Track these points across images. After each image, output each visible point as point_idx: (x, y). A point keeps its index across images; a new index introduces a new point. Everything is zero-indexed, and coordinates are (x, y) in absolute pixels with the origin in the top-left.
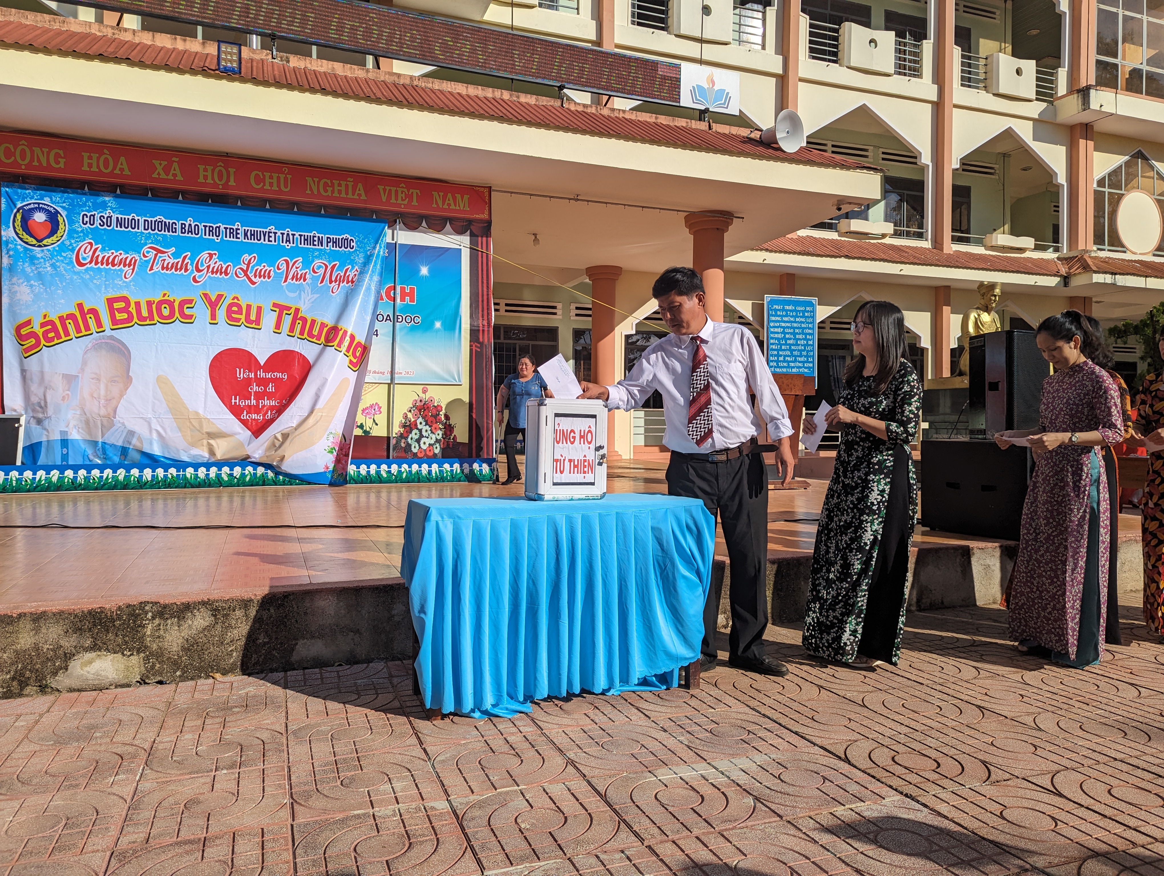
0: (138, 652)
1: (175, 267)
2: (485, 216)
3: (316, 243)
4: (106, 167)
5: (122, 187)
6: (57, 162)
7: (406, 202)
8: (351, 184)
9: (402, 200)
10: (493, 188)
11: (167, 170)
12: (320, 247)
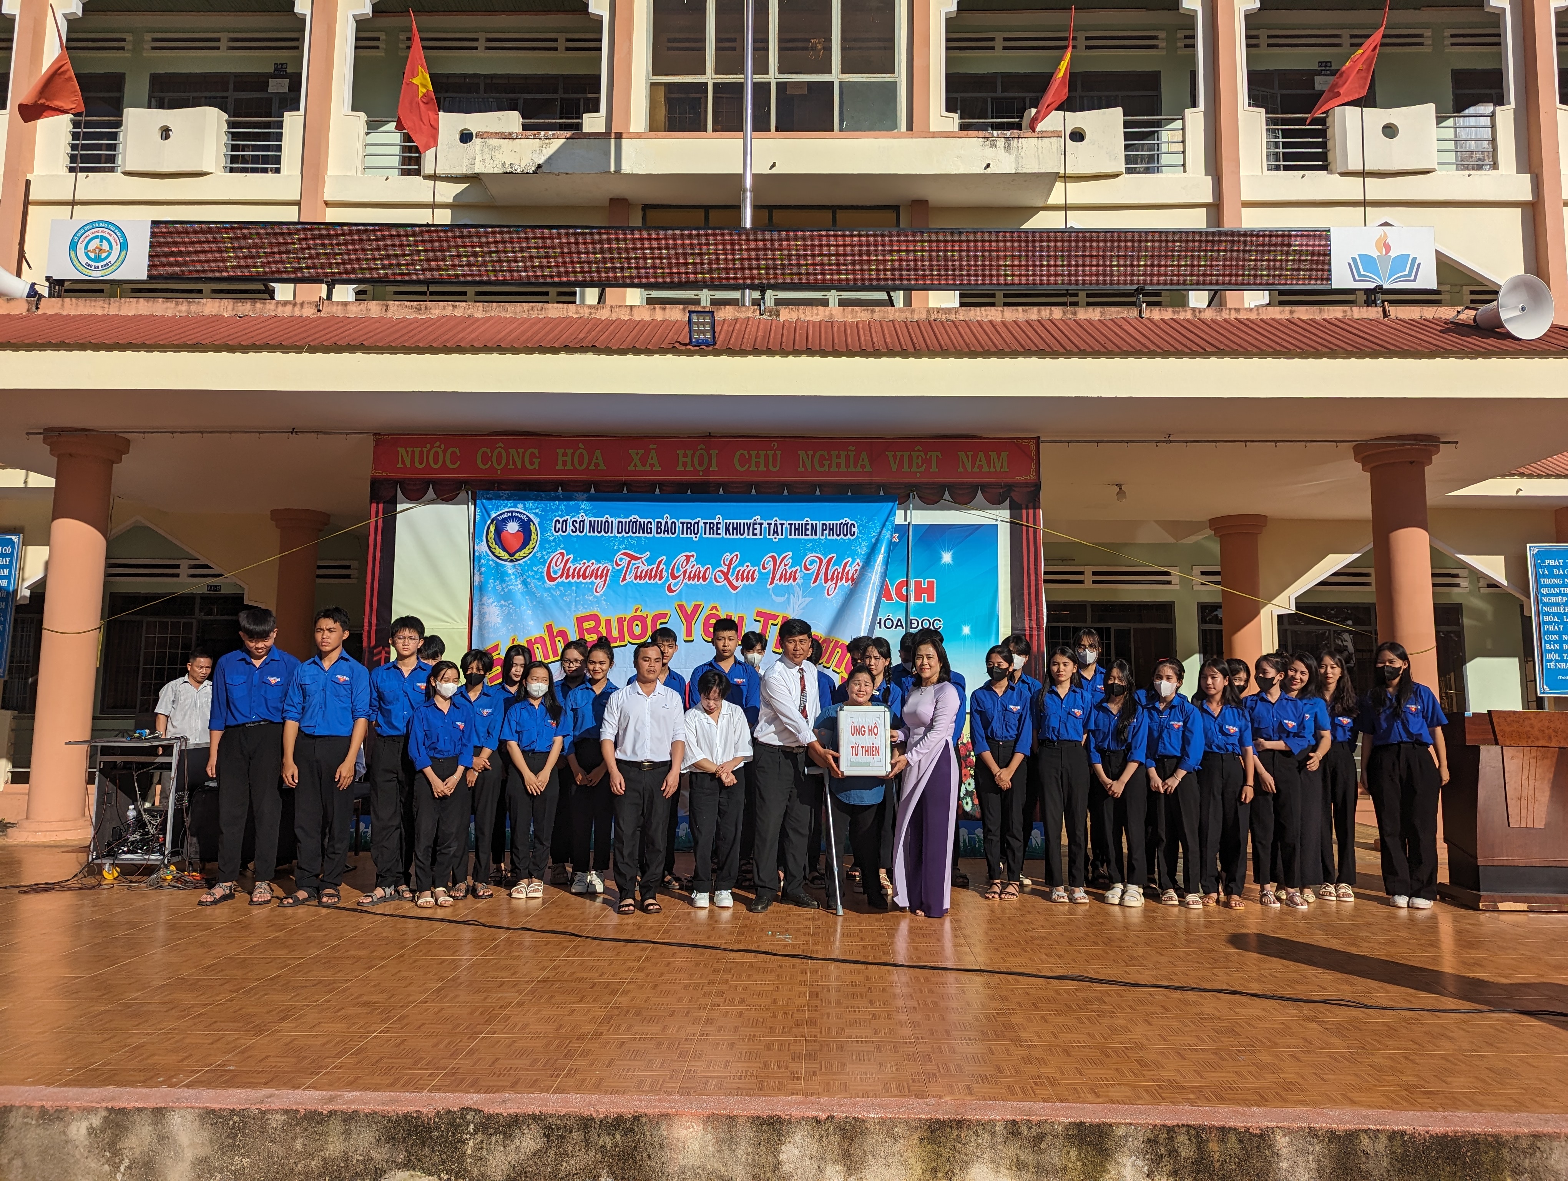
1: (649, 575)
2: (1032, 477)
3: (809, 532)
4: (581, 464)
5: (597, 485)
6: (532, 463)
7: (922, 469)
8: (852, 454)
9: (918, 467)
10: (1042, 439)
11: (644, 460)
12: (813, 537)
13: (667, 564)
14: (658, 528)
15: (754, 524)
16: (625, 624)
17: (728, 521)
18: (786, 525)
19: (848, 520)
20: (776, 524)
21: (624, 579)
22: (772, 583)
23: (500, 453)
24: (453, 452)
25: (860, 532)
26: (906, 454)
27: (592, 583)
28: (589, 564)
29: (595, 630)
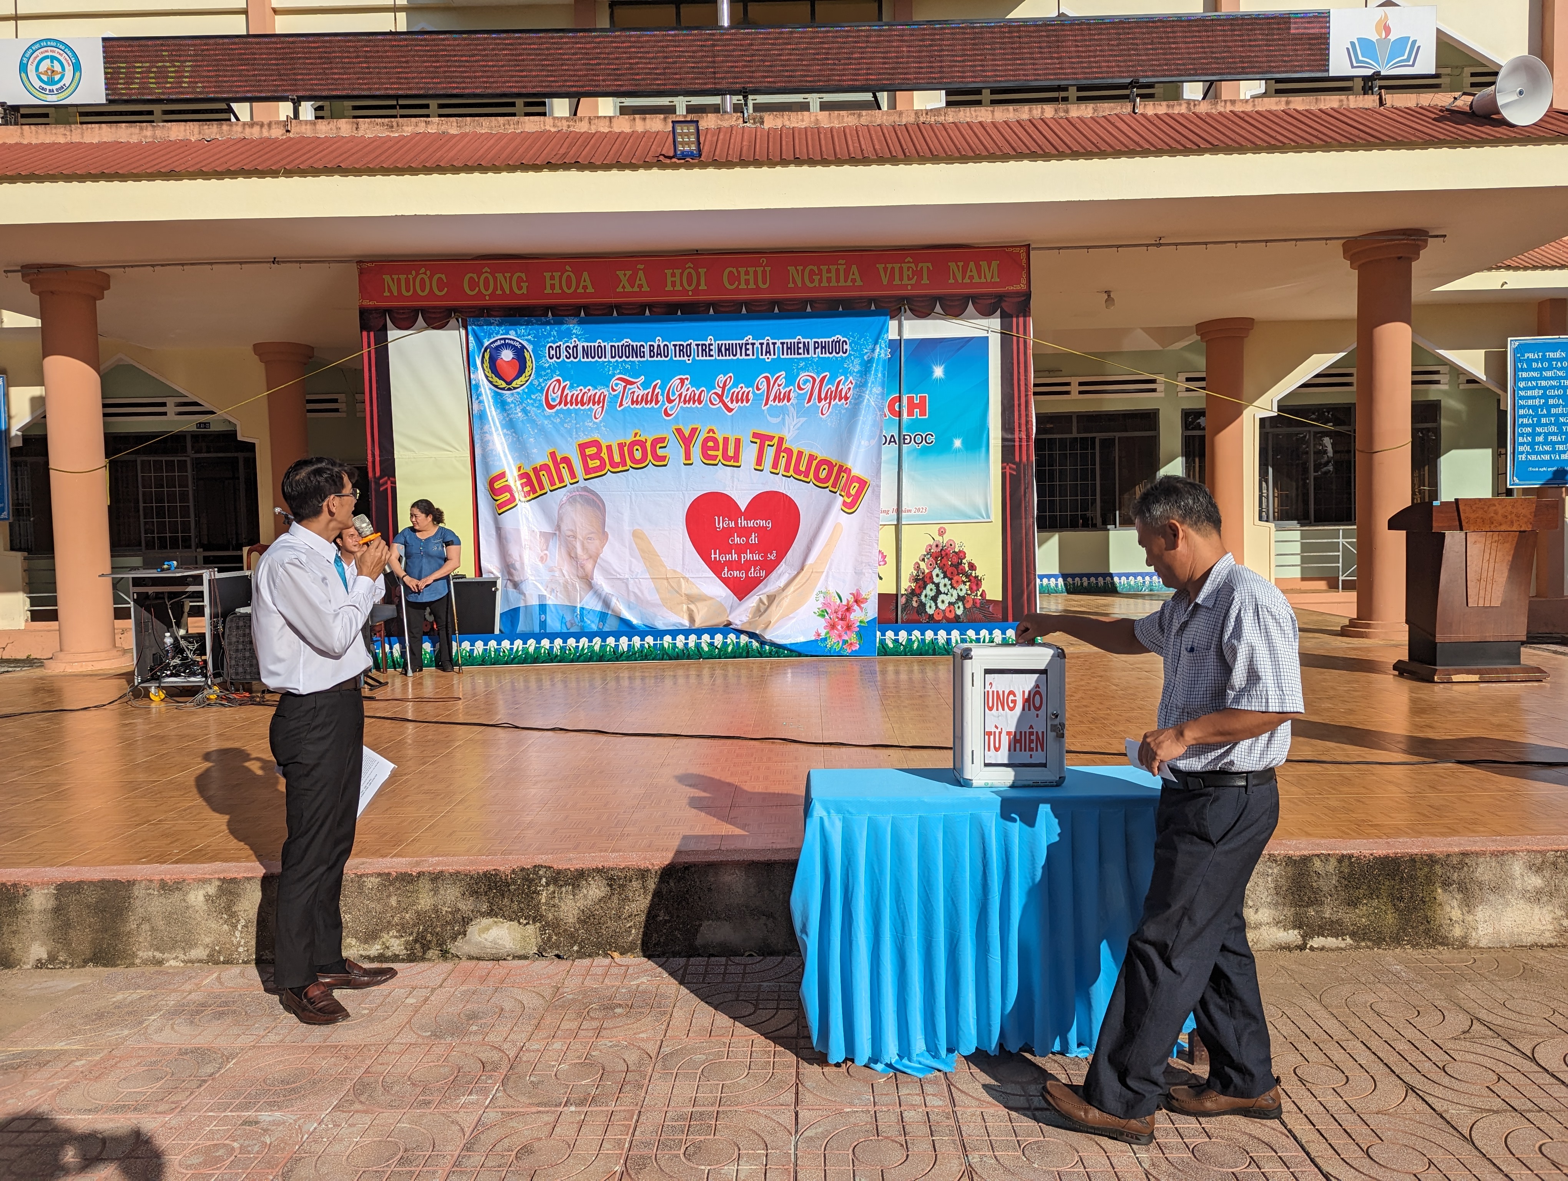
1: (645, 399)
2: (1023, 286)
3: (801, 351)
4: (569, 287)
5: (586, 307)
6: (520, 288)
7: (913, 282)
8: (842, 268)
9: (909, 279)
10: (1032, 246)
11: (632, 281)
12: (806, 356)
13: (662, 388)
14: (650, 351)
15: (746, 344)
16: (626, 449)
17: (720, 342)
18: (778, 345)
19: (840, 337)
20: (768, 344)
21: (621, 405)
22: (766, 404)
23: (486, 279)
24: (440, 279)
25: (853, 350)
26: (897, 266)
27: (590, 410)
28: (586, 390)
29: (597, 456)
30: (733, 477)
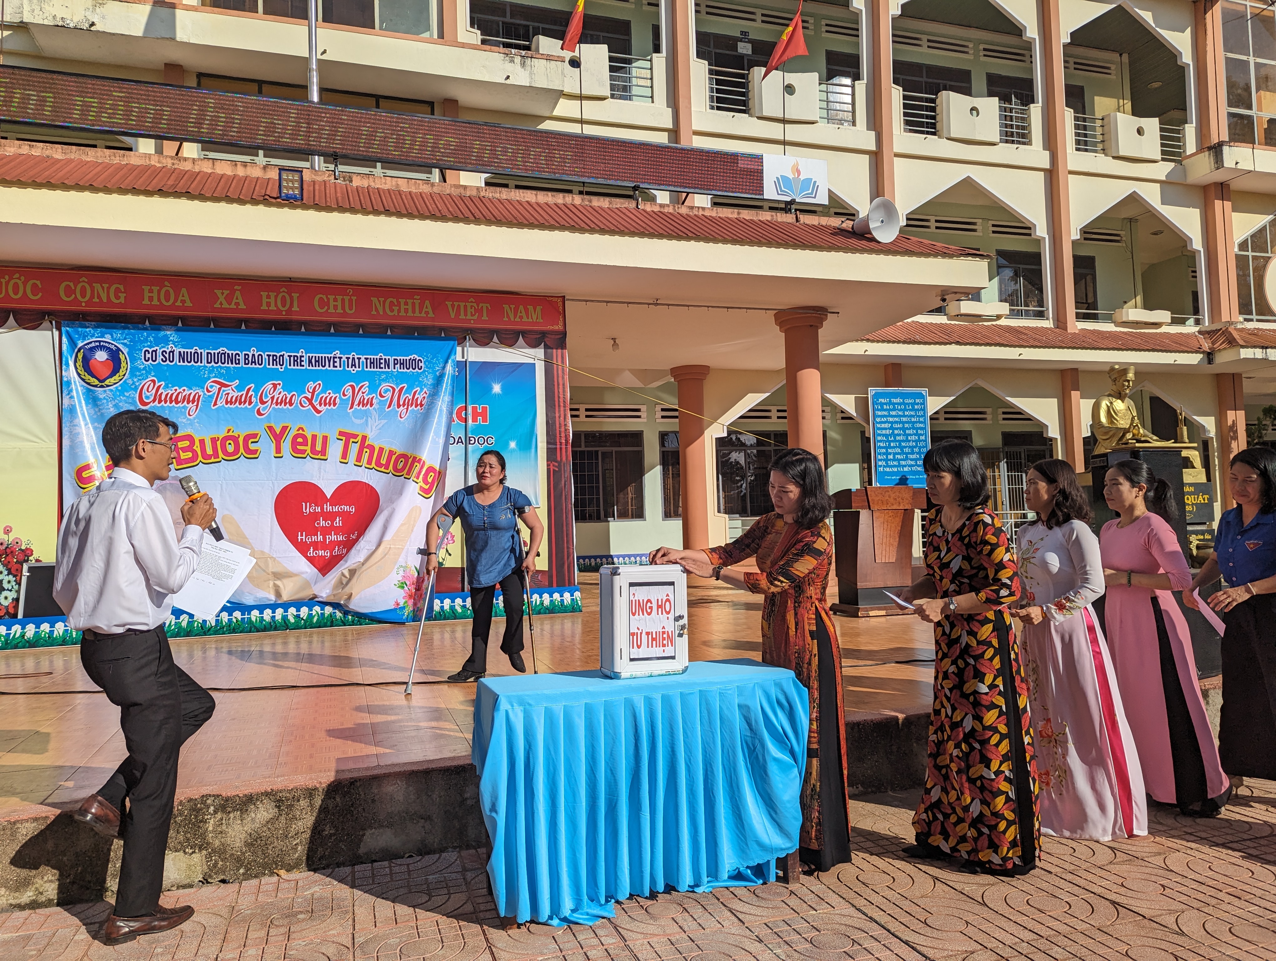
0: (200, 849)
1: (239, 400)
2: (560, 327)
3: (382, 366)
4: (167, 300)
5: (184, 319)
6: (117, 298)
7: (475, 317)
8: (417, 302)
9: (472, 315)
10: (567, 298)
11: (229, 299)
12: (387, 370)
13: (256, 391)
14: (245, 359)
15: (334, 358)
16: (219, 443)
17: (311, 355)
18: (363, 359)
19: (416, 357)
20: (353, 359)
21: (215, 404)
22: (351, 408)
23: (83, 287)
24: (34, 285)
25: (427, 367)
26: (462, 304)
27: (184, 407)
28: (181, 390)
29: (190, 449)
30: (320, 468)
